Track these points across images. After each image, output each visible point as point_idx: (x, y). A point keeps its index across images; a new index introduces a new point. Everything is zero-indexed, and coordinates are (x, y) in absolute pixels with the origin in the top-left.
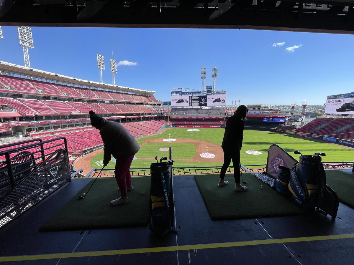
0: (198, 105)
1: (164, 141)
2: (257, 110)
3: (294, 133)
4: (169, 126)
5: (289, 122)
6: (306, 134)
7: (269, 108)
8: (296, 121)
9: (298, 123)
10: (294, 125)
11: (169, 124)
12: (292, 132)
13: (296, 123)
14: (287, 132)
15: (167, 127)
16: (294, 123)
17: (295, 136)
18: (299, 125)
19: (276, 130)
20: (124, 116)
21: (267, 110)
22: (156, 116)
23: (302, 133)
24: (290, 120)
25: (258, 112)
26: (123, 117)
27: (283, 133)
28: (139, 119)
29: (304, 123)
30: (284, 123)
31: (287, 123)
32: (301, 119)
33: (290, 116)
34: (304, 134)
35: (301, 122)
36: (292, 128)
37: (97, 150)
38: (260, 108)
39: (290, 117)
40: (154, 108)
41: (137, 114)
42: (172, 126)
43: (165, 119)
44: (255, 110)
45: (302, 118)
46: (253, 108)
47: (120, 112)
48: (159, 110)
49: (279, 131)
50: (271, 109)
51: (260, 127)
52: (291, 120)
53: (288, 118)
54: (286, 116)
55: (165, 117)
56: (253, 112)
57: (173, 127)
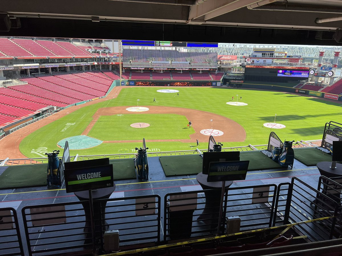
0: (172, 45)
1: (128, 110)
2: (269, 57)
3: (320, 94)
4: (122, 82)
5: (315, 77)
6: (336, 96)
7: (286, 54)
8: (324, 75)
9: (326, 78)
10: (321, 82)
11: (121, 80)
12: (319, 93)
13: (323, 79)
14: (311, 92)
15: (118, 84)
16: (321, 79)
17: (322, 99)
18: (327, 83)
19: (295, 90)
20: (38, 64)
21: (283, 57)
22: (96, 63)
23: (332, 95)
24: (316, 74)
25: (269, 61)
26: (36, 65)
27: (306, 94)
28: (63, 70)
29: (335, 79)
30: (306, 79)
31: (310, 79)
32: (331, 73)
33: (317, 67)
34: (334, 95)
35: (331, 78)
36: (317, 87)
37: (15, 130)
38: (273, 54)
39: (316, 69)
40: (90, 47)
41: (60, 60)
42: (127, 83)
43: (113, 69)
44: (266, 57)
45: (333, 72)
46: (263, 54)
47: (30, 55)
48: (101, 52)
49: (300, 91)
50: (289, 57)
51: (272, 86)
52: (318, 74)
53: (313, 71)
54: (311, 68)
55: (112, 65)
56: (261, 61)
57: (130, 85)
